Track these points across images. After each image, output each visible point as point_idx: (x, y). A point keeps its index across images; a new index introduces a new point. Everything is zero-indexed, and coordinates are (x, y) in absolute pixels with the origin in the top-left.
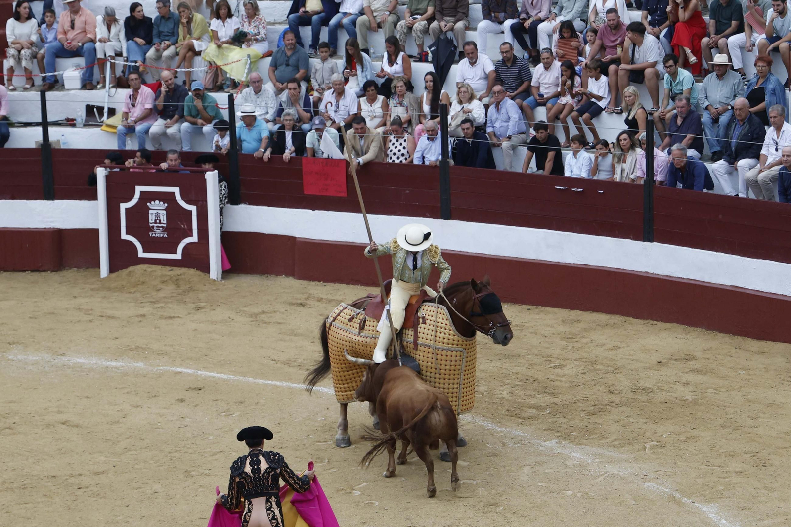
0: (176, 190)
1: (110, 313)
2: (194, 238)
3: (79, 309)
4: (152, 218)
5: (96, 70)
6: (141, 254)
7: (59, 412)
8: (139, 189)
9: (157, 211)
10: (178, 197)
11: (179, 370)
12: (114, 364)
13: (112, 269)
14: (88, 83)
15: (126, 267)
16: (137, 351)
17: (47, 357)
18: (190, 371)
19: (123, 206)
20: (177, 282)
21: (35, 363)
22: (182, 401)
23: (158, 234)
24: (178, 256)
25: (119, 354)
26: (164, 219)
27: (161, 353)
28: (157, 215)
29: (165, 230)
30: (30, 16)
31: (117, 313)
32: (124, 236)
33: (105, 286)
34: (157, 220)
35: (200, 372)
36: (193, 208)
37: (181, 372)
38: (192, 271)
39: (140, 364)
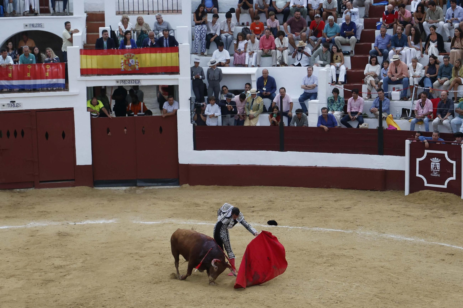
0: (446, 153)
1: (409, 213)
2: (454, 178)
3: (393, 210)
4: (432, 166)
5: (409, 91)
6: (426, 184)
7: (380, 261)
8: (426, 152)
9: (435, 163)
10: (446, 156)
11: (443, 244)
12: (409, 239)
13: (411, 191)
14: (404, 97)
15: (418, 191)
16: (421, 233)
17: (376, 233)
18: (448, 245)
19: (418, 160)
20: (444, 200)
21: (370, 236)
22: (443, 260)
23: (435, 174)
24: (445, 186)
25: (413, 234)
26: (438, 167)
27: (434, 235)
28: (435, 165)
29: (439, 173)
30: (377, 63)
31: (412, 214)
32: (418, 175)
33: (406, 199)
34: (435, 168)
35: (453, 246)
36: (454, 163)
37: (443, 246)
38: (452, 195)
39: (423, 240)
